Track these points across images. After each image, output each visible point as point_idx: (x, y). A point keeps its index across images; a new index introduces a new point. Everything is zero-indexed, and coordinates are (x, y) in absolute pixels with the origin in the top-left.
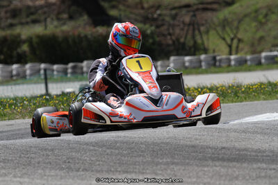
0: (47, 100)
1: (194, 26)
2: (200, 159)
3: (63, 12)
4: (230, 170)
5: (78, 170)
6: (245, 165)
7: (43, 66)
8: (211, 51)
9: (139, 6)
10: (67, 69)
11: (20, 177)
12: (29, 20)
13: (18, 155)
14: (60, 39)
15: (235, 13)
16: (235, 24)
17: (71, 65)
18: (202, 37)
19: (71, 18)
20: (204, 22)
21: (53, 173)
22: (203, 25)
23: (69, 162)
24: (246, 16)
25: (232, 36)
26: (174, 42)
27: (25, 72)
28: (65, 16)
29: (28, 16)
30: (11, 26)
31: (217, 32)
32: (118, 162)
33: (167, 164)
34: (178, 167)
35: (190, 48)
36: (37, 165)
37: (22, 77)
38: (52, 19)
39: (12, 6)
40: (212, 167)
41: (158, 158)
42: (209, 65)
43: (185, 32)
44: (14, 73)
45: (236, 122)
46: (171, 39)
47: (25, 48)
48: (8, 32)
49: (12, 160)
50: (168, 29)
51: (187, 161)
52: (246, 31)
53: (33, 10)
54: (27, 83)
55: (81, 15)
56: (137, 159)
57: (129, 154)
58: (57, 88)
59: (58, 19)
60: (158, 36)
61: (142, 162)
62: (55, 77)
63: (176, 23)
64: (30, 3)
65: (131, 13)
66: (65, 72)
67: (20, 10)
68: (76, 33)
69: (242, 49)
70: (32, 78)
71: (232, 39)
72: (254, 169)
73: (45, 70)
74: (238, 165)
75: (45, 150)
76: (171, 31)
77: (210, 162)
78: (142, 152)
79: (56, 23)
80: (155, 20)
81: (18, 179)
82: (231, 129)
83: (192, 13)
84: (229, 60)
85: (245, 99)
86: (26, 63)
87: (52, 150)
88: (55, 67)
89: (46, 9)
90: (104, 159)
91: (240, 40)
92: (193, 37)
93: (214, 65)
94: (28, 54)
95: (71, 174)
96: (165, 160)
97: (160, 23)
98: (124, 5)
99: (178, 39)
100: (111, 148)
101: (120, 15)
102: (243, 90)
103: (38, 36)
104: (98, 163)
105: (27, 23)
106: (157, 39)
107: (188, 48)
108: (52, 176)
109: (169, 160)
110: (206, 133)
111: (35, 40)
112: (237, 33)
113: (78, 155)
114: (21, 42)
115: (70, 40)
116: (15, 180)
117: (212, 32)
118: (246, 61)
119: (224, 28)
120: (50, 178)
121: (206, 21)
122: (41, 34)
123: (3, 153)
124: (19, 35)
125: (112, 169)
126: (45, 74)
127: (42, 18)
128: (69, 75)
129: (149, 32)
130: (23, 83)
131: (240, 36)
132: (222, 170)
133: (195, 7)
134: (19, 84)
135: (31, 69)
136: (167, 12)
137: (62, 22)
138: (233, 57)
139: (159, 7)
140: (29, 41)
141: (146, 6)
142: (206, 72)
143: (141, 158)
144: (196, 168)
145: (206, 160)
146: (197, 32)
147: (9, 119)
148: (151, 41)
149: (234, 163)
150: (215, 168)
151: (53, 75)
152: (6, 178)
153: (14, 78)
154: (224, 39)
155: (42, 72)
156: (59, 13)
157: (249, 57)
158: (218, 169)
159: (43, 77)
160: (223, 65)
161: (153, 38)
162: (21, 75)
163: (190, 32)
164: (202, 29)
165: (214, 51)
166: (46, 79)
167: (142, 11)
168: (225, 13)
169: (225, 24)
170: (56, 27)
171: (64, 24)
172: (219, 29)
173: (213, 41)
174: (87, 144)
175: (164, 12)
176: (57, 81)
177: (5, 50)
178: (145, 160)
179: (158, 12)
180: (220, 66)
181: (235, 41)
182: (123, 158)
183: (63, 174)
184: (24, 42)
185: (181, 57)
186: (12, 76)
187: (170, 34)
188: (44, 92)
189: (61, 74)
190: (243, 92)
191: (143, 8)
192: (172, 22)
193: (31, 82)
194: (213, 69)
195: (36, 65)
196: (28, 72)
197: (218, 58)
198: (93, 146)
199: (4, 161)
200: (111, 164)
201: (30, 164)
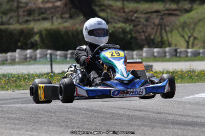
0: (51, 76)
1: (161, 26)
2: (163, 123)
3: (66, 13)
4: (185, 131)
6: (196, 128)
7: (49, 51)
8: (174, 45)
9: (122, 11)
10: (67, 55)
11: (30, 131)
12: (40, 17)
13: (30, 115)
14: (63, 33)
15: (192, 18)
16: (192, 26)
17: (70, 52)
18: (167, 35)
19: (71, 17)
20: (169, 24)
21: (54, 129)
22: (168, 26)
23: (67, 122)
24: (200, 20)
25: (189, 35)
26: (146, 37)
27: (36, 55)
28: (67, 16)
29: (39, 15)
30: (27, 21)
31: (178, 31)
32: (103, 122)
33: (139, 125)
34: (147, 128)
35: (158, 43)
36: (43, 123)
37: (33, 59)
38: (57, 18)
39: (28, 7)
40: (172, 129)
41: (132, 121)
42: (171, 55)
43: (155, 31)
44: (28, 56)
45: (191, 97)
46: (145, 35)
47: (37, 38)
48: (24, 26)
49: (25, 119)
50: (143, 28)
51: (154, 124)
52: (200, 31)
53: (43, 10)
54: (37, 64)
55: (78, 16)
56: (117, 121)
57: (111, 117)
58: (59, 68)
59: (62, 18)
60: (135, 33)
61: (121, 123)
62: (58, 60)
63: (149, 24)
64: (41, 6)
65: (116, 15)
66: (65, 56)
67: (34, 10)
68: (75, 29)
69: (196, 45)
70: (41, 60)
71: (189, 37)
72: (203, 132)
73: (51, 55)
74: (191, 128)
75: (50, 112)
76: (145, 30)
77: (171, 126)
78: (121, 116)
79: (60, 20)
80: (132, 21)
81: (29, 133)
82: (187, 102)
83: (160, 17)
84: (187, 52)
85: (198, 81)
86: (37, 49)
87: (55, 112)
88: (58, 53)
89: (53, 10)
90: (92, 121)
91: (195, 38)
92: (161, 34)
93: (176, 55)
94: (38, 42)
95: (68, 130)
96: (137, 123)
97: (136, 23)
98: (110, 9)
99: (149, 36)
100: (98, 113)
101: (108, 16)
102: (196, 74)
103: (46, 30)
104: (88, 123)
105: (39, 20)
106: (134, 35)
107: (156, 43)
108: (54, 131)
109: (140, 123)
110: (168, 104)
111: (44, 33)
112: (193, 32)
113: (74, 117)
114: (34, 34)
115: (70, 33)
116: (27, 133)
117: (175, 32)
118: (199, 54)
119: (183, 28)
120: (52, 133)
121: (171, 23)
122: (48, 28)
123: (19, 113)
124: (33, 29)
125: (98, 128)
126: (51, 58)
127: (50, 16)
128: (68, 59)
129: (128, 29)
130: (34, 64)
131: (195, 35)
132: (179, 131)
133: (162, 13)
134: (31, 64)
135: (40, 54)
136: (143, 16)
137: (65, 20)
138: (189, 50)
139: (136, 12)
140: (40, 33)
141: (126, 10)
142: (169, 60)
143: (120, 120)
144: (160, 129)
145: (168, 124)
146: (163, 31)
147: (23, 89)
148: (129, 36)
149: (189, 127)
150: (174, 130)
151: (56, 59)
152: (21, 132)
153: (28, 60)
154: (183, 37)
155: (48, 56)
156: (62, 14)
157: (201, 51)
158: (176, 130)
159: (49, 60)
160: (182, 55)
161: (131, 34)
162: (34, 58)
163: (159, 30)
164: (168, 29)
165: (176, 45)
166: (51, 61)
167: (124, 15)
168: (185, 18)
169: (184, 25)
170: (60, 24)
171: (66, 22)
172: (180, 29)
173: (176, 38)
174: (80, 109)
175: (140, 15)
176: (59, 63)
177: (22, 39)
178: (122, 122)
179: (136, 15)
180: (180, 56)
181: (192, 39)
182: (107, 120)
183: (62, 130)
184: (36, 34)
185: (152, 49)
186: (26, 58)
187: (144, 32)
188: (49, 70)
189: (62, 58)
190: (196, 76)
191: (124, 12)
192: (145, 23)
193: (40, 63)
194: (175, 58)
195: (44, 51)
196: (38, 56)
197: (179, 50)
198: (85, 111)
199: (19, 119)
200: (97, 124)
201: (38, 122)
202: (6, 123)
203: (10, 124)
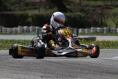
1: (102, 15)
2: (101, 72)
3: (47, 5)
4: (113, 78)
5: (49, 73)
7: (37, 28)
9: (79, 5)
12: (32, 8)
13: (24, 65)
14: (45, 17)
18: (105, 20)
19: (50, 8)
22: (106, 15)
23: (45, 70)
27: (29, 30)
28: (48, 7)
29: (32, 6)
30: (25, 10)
31: (112, 18)
32: (66, 71)
33: (87, 73)
35: (100, 24)
36: (32, 70)
37: (28, 32)
38: (42, 8)
39: (26, 2)
40: (106, 76)
41: (83, 71)
42: (107, 32)
43: (98, 17)
44: (25, 30)
45: (117, 57)
46: (92, 20)
47: (30, 19)
48: (23, 12)
49: (21, 67)
51: (95, 73)
53: (34, 4)
54: (30, 35)
55: (54, 7)
56: (74, 70)
57: (71, 68)
59: (45, 8)
63: (95, 13)
64: (34, 1)
65: (76, 8)
67: (29, 3)
70: (32, 32)
73: (38, 30)
75: (36, 64)
76: (92, 16)
78: (77, 67)
79: (44, 10)
80: (85, 11)
83: (101, 9)
84: (116, 30)
86: (30, 26)
87: (39, 64)
89: (40, 4)
90: (60, 70)
92: (101, 19)
93: (110, 32)
94: (31, 22)
97: (87, 12)
98: (73, 4)
99: (95, 20)
101: (71, 8)
103: (36, 15)
104: (57, 71)
105: (32, 9)
106: (86, 19)
110: (104, 61)
111: (34, 16)
113: (50, 67)
117: (109, 18)
120: (37, 76)
121: (107, 13)
123: (18, 64)
124: (28, 14)
127: (38, 7)
129: (83, 16)
130: (28, 35)
132: (110, 78)
133: (103, 7)
134: (26, 35)
135: (32, 28)
139: (88, 6)
140: (32, 16)
141: (82, 5)
142: (106, 35)
144: (99, 76)
146: (103, 18)
148: (83, 20)
152: (19, 75)
153: (25, 32)
154: (114, 21)
155: (37, 30)
156: (45, 6)
159: (37, 32)
163: (100, 17)
165: (110, 26)
167: (80, 7)
168: (116, 10)
169: (115, 15)
171: (47, 10)
173: (110, 22)
174: (53, 62)
175: (90, 8)
177: (22, 20)
178: (77, 71)
179: (87, 8)
180: (112, 33)
182: (68, 70)
184: (30, 17)
185: (96, 28)
187: (92, 18)
192: (93, 13)
195: (34, 27)
196: (31, 30)
197: (111, 29)
198: (56, 63)
199: (18, 67)
200: (63, 72)
201: (29, 69)
202: (11, 70)
203: (13, 70)
